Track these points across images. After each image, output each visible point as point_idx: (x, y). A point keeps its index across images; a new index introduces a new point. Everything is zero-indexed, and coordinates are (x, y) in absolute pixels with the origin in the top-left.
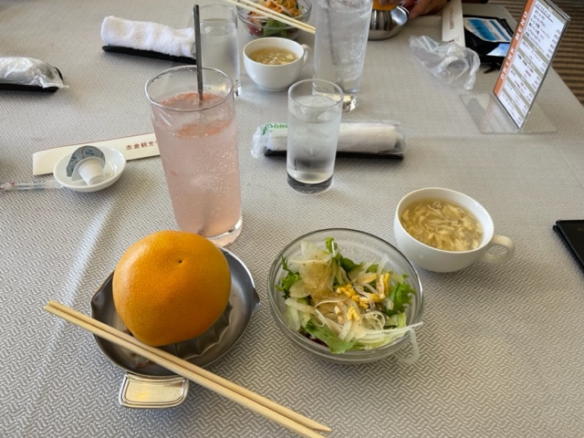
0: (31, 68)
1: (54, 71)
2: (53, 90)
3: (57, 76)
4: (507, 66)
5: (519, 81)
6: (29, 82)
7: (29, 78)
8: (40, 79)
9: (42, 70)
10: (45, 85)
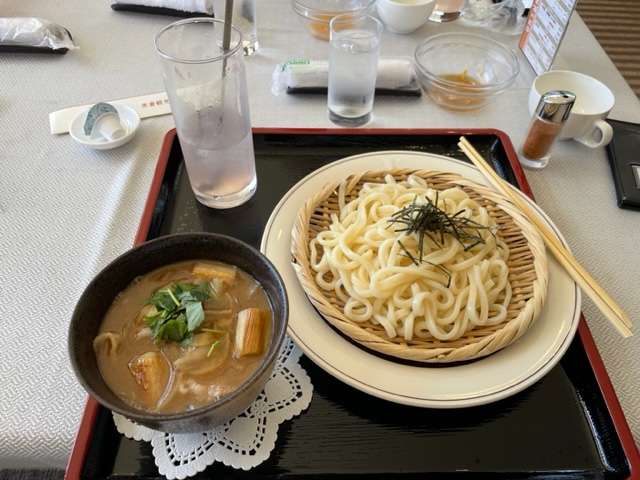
0: (40, 29)
1: (63, 32)
2: (63, 52)
3: (67, 37)
4: (532, 19)
5: (543, 34)
6: (39, 43)
7: (39, 40)
8: (50, 40)
9: (51, 31)
10: (55, 47)
